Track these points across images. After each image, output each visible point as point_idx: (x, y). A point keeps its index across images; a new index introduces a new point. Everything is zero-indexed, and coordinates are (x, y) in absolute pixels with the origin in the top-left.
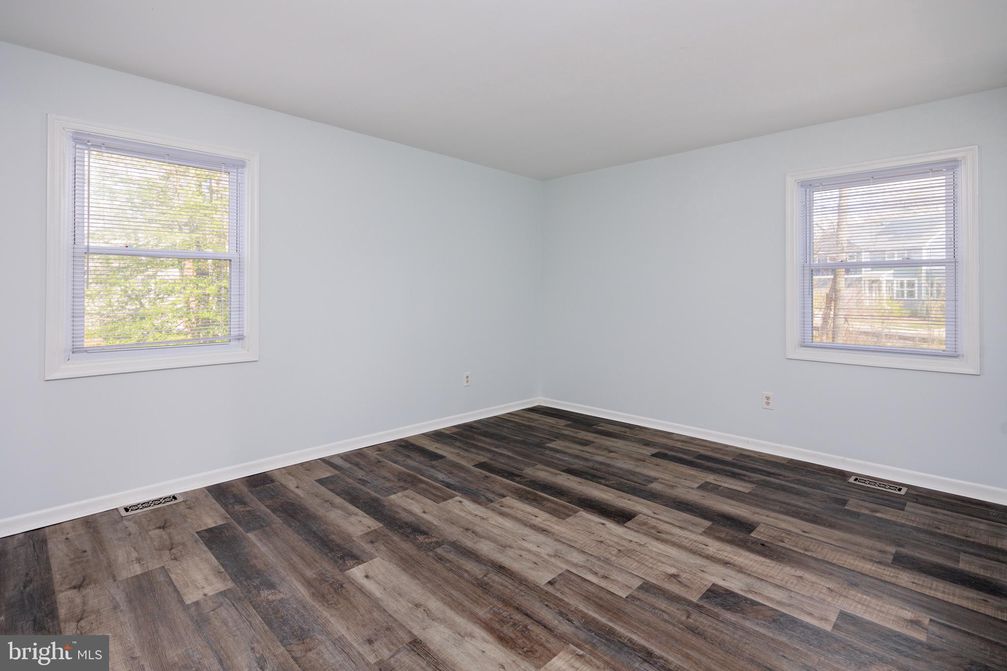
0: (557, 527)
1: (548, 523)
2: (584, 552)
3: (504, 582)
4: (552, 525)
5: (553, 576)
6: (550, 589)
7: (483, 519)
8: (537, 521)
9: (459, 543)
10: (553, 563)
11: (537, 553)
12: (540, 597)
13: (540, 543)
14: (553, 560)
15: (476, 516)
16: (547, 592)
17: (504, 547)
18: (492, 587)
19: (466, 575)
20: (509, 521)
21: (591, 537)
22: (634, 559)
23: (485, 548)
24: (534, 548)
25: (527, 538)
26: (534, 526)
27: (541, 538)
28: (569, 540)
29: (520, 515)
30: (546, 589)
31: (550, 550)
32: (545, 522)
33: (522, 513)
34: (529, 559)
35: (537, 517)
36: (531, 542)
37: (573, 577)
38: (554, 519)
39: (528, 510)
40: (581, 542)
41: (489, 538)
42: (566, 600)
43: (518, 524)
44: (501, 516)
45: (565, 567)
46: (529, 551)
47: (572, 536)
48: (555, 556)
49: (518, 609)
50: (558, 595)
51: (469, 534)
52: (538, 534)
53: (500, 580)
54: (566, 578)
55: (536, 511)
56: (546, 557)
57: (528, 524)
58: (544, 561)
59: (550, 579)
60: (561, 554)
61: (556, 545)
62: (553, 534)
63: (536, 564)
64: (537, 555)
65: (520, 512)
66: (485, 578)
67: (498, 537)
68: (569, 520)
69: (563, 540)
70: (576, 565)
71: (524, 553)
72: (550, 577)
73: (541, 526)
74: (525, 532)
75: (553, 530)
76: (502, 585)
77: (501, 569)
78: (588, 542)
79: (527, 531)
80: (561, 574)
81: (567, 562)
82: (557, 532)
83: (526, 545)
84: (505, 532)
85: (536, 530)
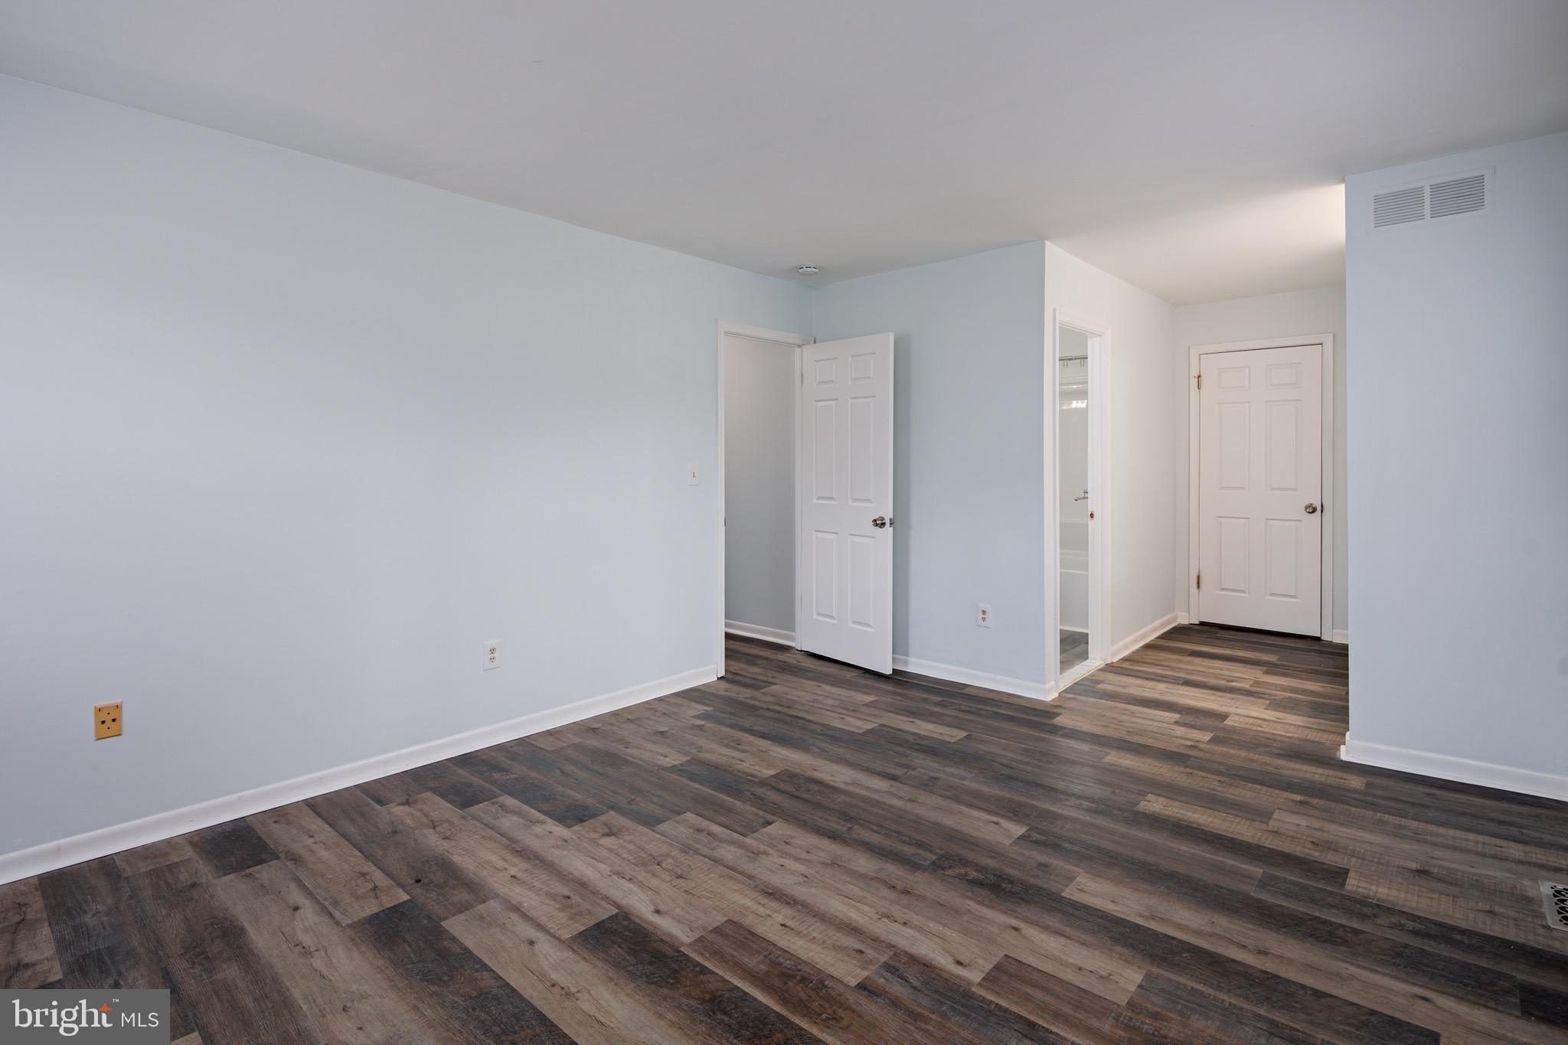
0: (747, 902)
1: (761, 910)
2: (715, 860)
3: (825, 823)
4: (755, 907)
5: (765, 830)
6: (770, 817)
7: (888, 917)
8: (783, 914)
9: (907, 867)
10: (763, 844)
11: (784, 856)
12: (783, 811)
13: (779, 872)
14: (762, 848)
15: (905, 923)
16: (774, 815)
17: (835, 864)
18: (839, 818)
19: (875, 828)
20: (837, 914)
21: (691, 884)
22: (646, 853)
23: (864, 863)
24: (788, 863)
25: (800, 879)
26: (788, 903)
27: (777, 881)
28: (731, 878)
29: (818, 929)
30: (776, 818)
31: (765, 861)
32: (768, 912)
33: (814, 934)
34: (796, 848)
35: (782, 925)
36: (792, 873)
37: (740, 829)
38: (748, 921)
39: (800, 942)
40: (712, 875)
41: (863, 877)
42: (753, 809)
43: (818, 905)
44: (854, 924)
45: (748, 840)
46: (796, 859)
47: (724, 885)
48: (758, 853)
49: (807, 801)
50: (761, 813)
51: (900, 886)
52: (782, 886)
53: (831, 824)
54: (748, 829)
55: (784, 941)
56: (772, 851)
57: (800, 907)
58: (775, 846)
59: (769, 827)
60: (749, 857)
61: (754, 869)
62: (756, 888)
63: (785, 842)
64: (784, 854)
65: (819, 937)
66: (849, 826)
67: (848, 879)
68: (719, 920)
69: (741, 877)
70: (733, 842)
71: (804, 855)
72: (769, 829)
73: (774, 904)
74: (804, 890)
75: (755, 895)
76: (828, 820)
77: (833, 836)
78: (702, 875)
79: (802, 892)
80: (753, 832)
81: (742, 846)
82: (748, 892)
83: (802, 868)
84: (838, 889)
85: (785, 895)
